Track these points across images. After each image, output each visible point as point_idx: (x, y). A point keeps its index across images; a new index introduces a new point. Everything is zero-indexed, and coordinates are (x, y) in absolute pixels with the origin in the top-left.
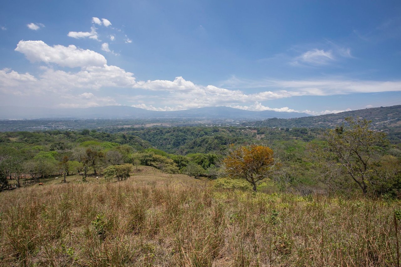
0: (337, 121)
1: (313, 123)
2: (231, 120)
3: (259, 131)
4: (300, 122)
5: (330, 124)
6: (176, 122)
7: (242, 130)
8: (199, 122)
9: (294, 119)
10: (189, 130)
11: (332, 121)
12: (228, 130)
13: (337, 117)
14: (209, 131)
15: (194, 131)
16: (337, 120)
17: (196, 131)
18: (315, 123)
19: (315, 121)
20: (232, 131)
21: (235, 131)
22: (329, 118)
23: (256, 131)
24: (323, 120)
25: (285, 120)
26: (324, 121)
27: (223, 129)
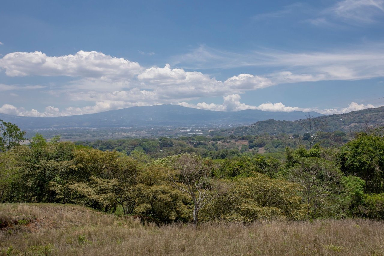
2: (184, 129)
3: (251, 141)
6: (77, 135)
7: (219, 142)
8: (124, 134)
9: (304, 120)
10: (110, 145)
11: (374, 120)
12: (190, 142)
14: (154, 147)
15: (122, 147)
17: (125, 147)
19: (344, 122)
20: (200, 144)
21: (205, 144)
23: (246, 143)
25: (289, 122)
26: (360, 122)
27: (179, 141)
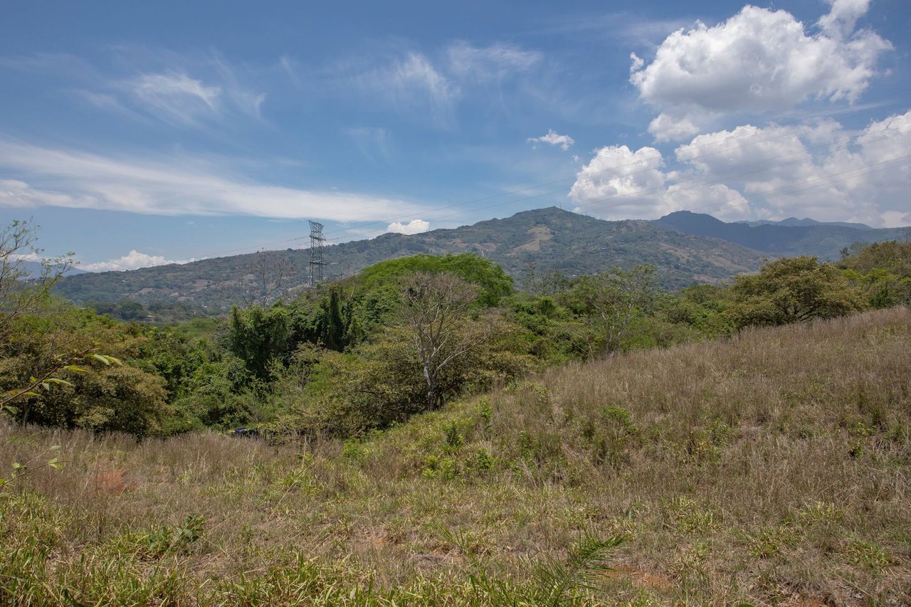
0: (194, 285)
1: (124, 291)
4: (77, 289)
5: (177, 294)
11: (179, 284)
13: (191, 273)
16: (194, 282)
18: (131, 291)
19: (129, 285)
22: (169, 275)
24: (152, 283)
26: (157, 287)
